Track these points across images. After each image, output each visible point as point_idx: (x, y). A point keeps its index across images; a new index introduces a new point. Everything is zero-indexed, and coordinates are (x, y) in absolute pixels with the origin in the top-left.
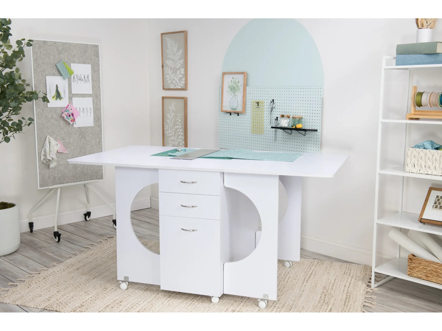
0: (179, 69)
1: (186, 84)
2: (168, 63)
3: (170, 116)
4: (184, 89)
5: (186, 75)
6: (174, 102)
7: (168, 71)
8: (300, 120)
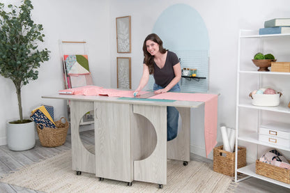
0: (126, 40)
1: (130, 49)
2: (120, 36)
3: (121, 69)
4: (129, 52)
5: (130, 44)
6: (123, 61)
7: (120, 41)
8: (195, 71)
